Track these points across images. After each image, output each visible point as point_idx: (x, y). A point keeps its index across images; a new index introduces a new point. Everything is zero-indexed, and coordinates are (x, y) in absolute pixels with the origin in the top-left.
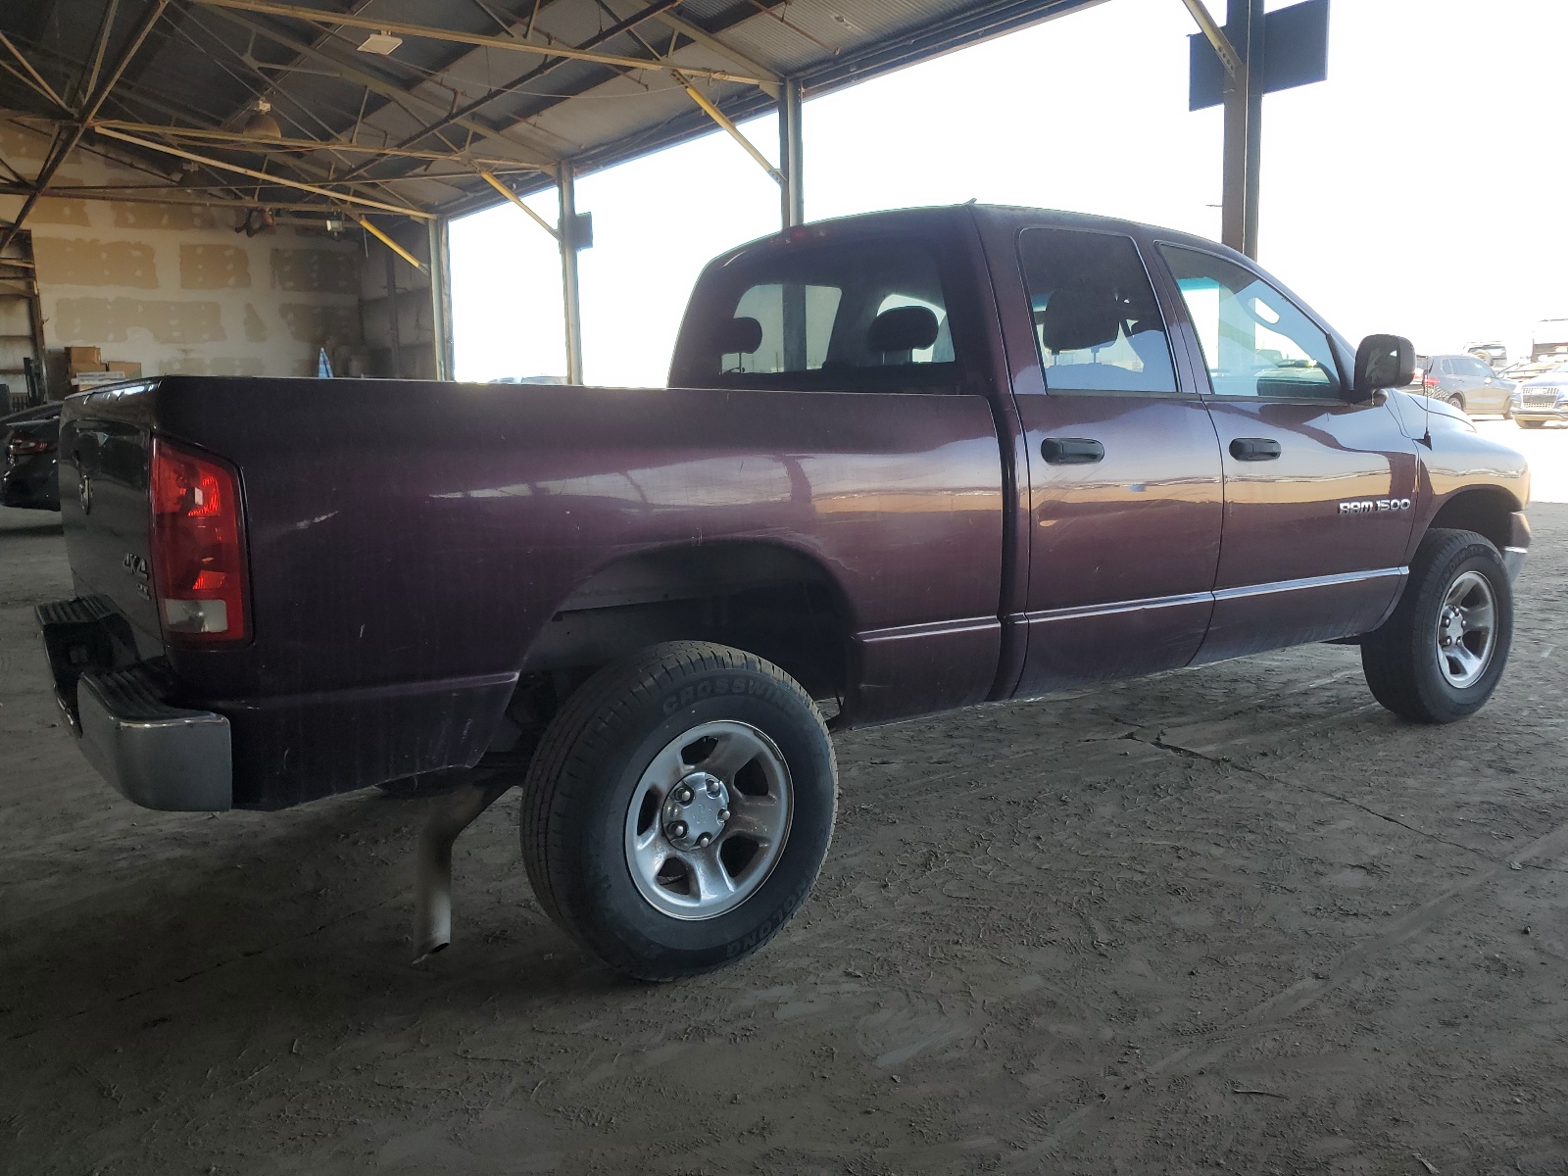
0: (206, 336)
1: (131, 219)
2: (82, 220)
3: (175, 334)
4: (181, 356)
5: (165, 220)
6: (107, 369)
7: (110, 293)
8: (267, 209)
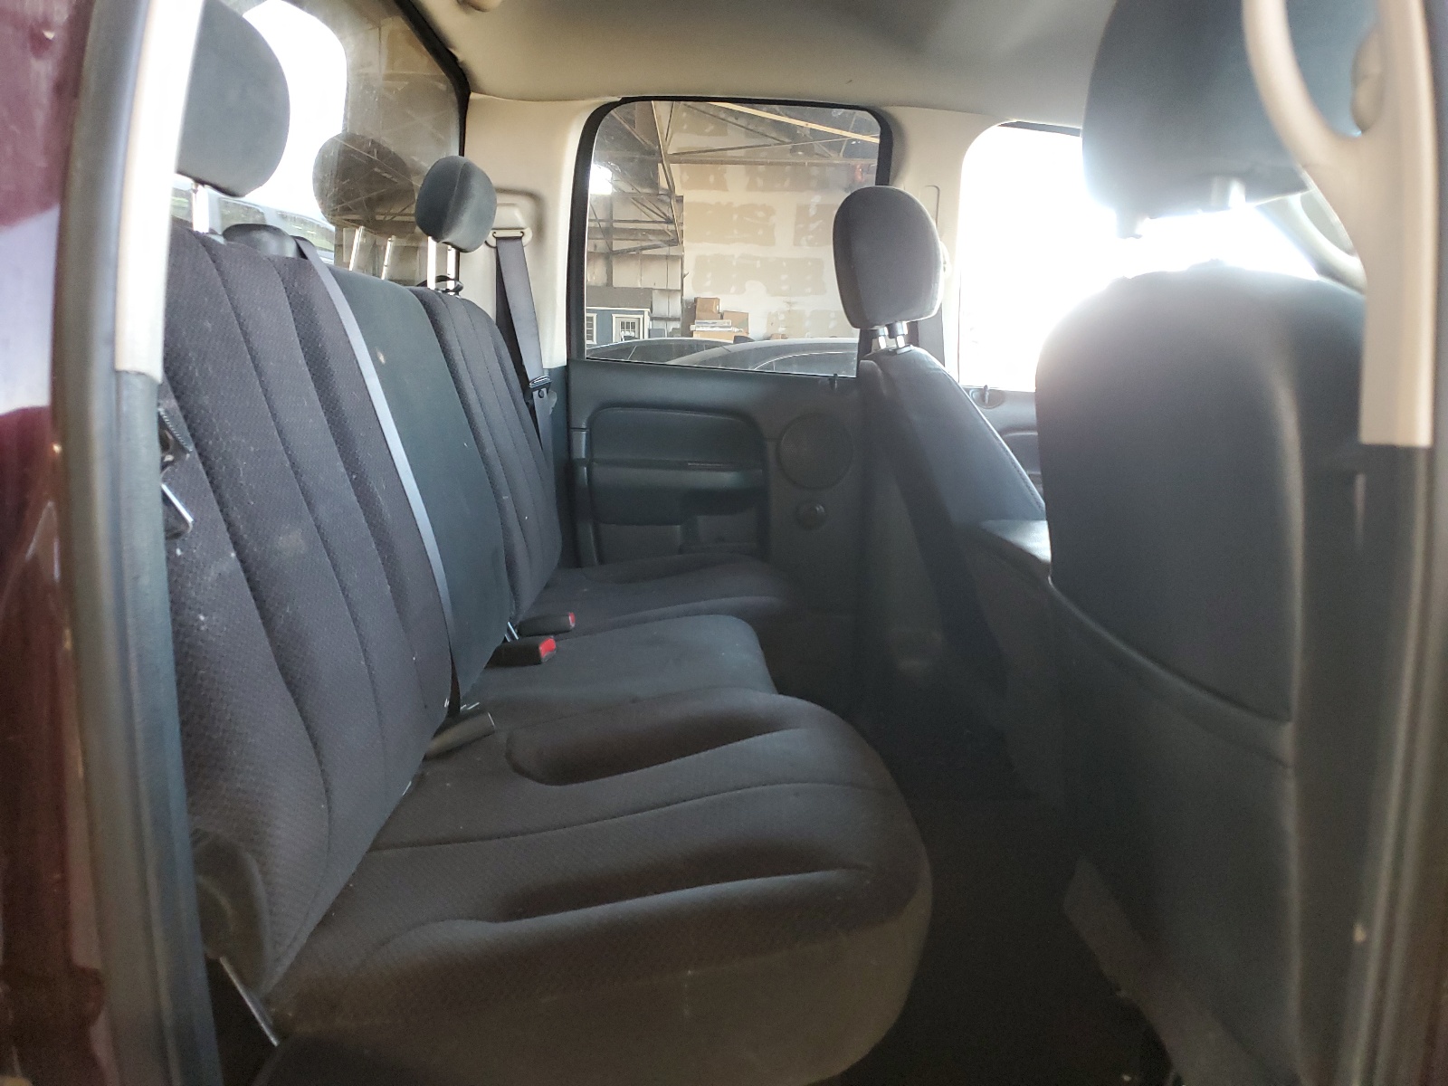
0: (809, 290)
1: (760, 182)
2: (721, 185)
3: (785, 288)
4: (786, 308)
5: (787, 183)
6: (722, 318)
7: (735, 250)
8: (858, 167)
